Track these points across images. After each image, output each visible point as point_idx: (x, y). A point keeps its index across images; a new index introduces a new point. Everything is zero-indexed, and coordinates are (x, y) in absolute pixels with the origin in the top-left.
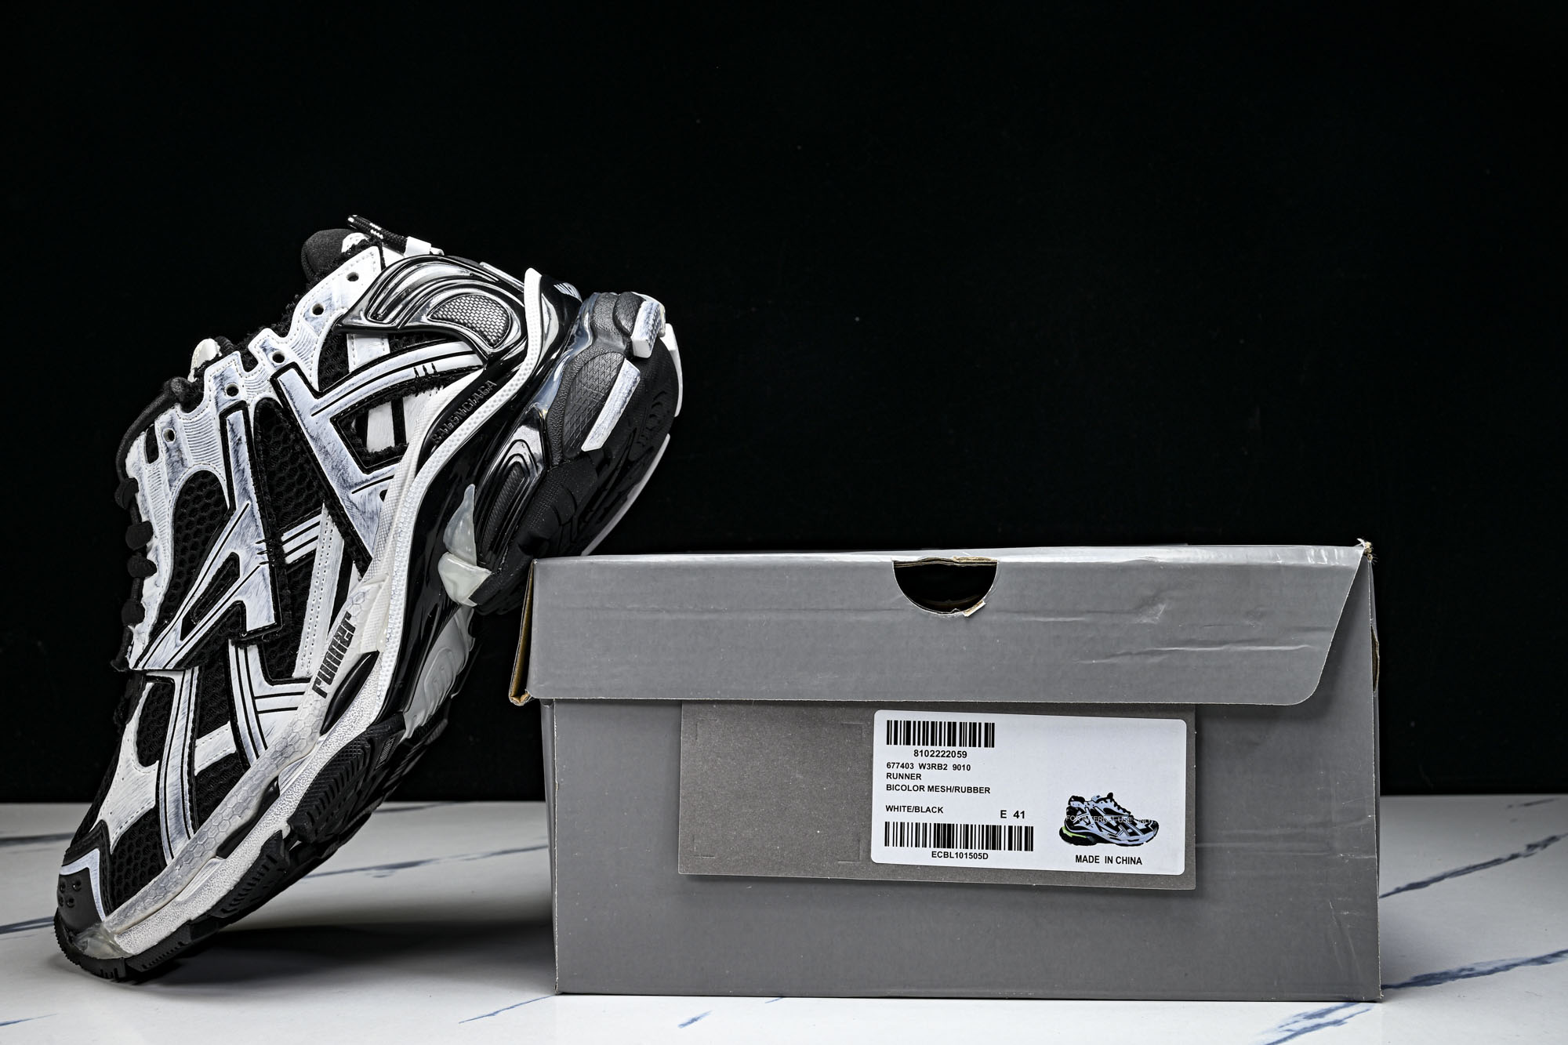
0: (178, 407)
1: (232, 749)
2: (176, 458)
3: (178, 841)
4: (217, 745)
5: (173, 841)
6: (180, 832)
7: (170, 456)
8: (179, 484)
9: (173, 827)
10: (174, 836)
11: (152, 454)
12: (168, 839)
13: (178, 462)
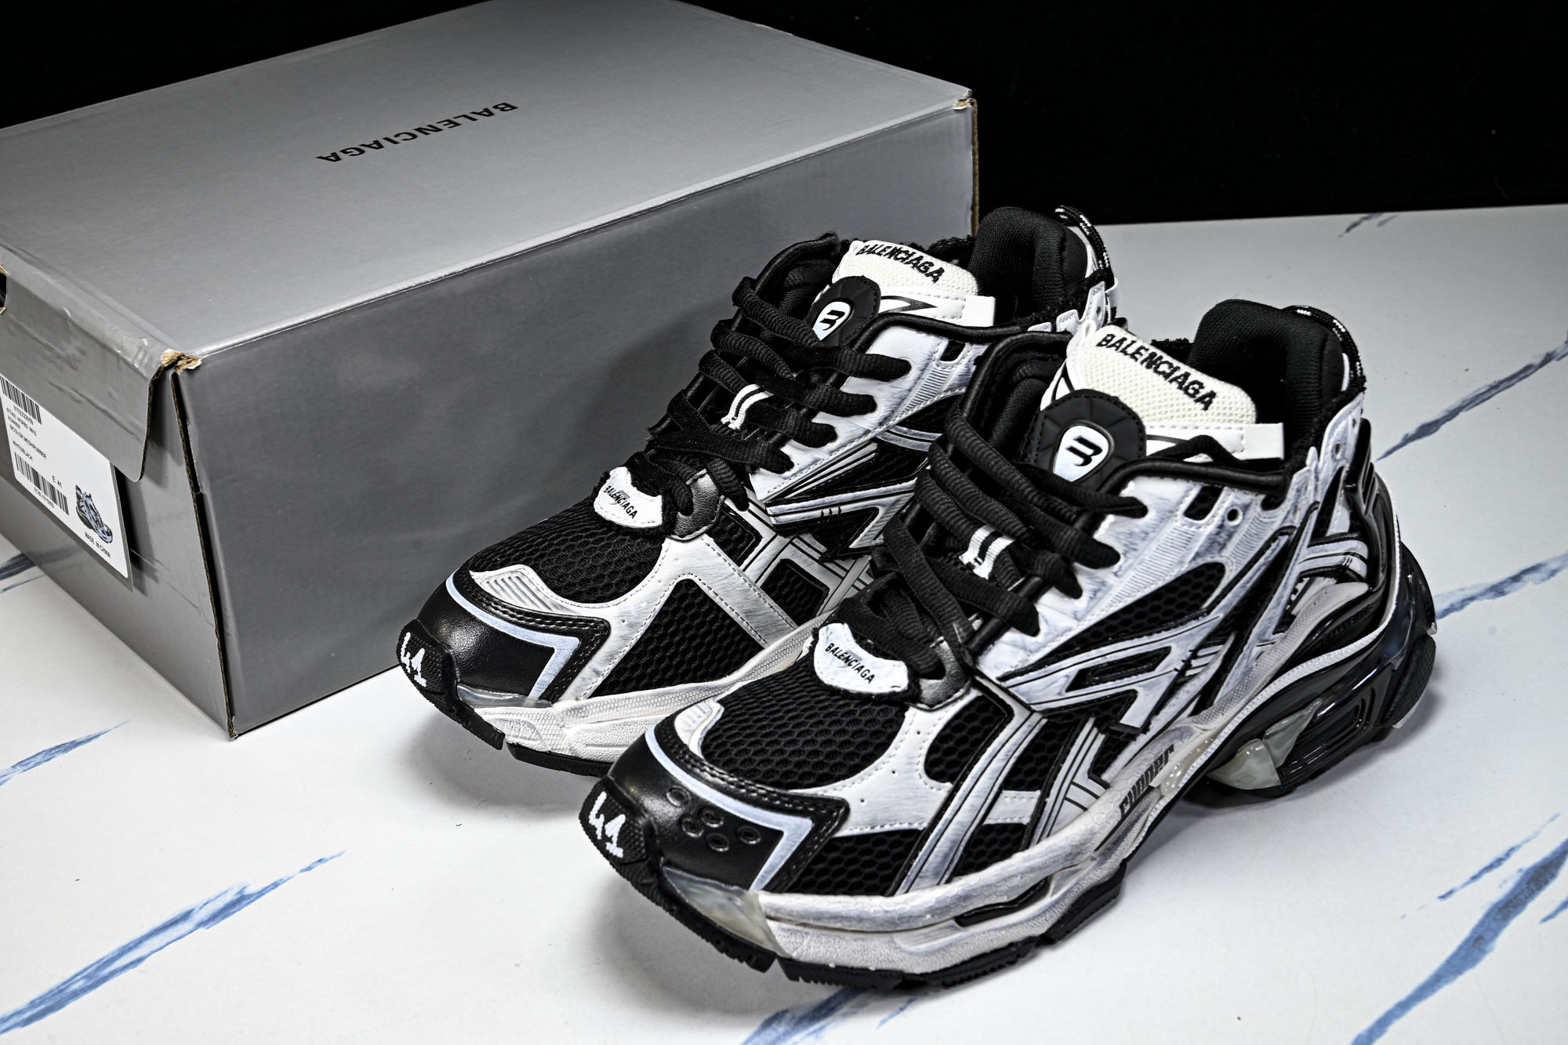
0: (1262, 497)
1: (1026, 820)
2: (1221, 540)
3: (927, 880)
4: (1017, 807)
5: (921, 877)
6: (936, 874)
7: (1218, 534)
8: (1200, 562)
9: (934, 865)
10: (928, 874)
11: (1198, 510)
12: (919, 871)
13: (1220, 544)
